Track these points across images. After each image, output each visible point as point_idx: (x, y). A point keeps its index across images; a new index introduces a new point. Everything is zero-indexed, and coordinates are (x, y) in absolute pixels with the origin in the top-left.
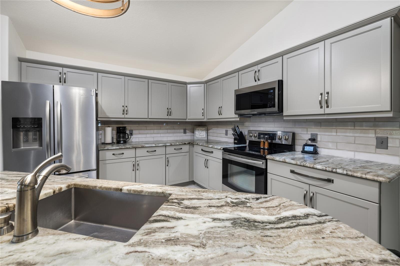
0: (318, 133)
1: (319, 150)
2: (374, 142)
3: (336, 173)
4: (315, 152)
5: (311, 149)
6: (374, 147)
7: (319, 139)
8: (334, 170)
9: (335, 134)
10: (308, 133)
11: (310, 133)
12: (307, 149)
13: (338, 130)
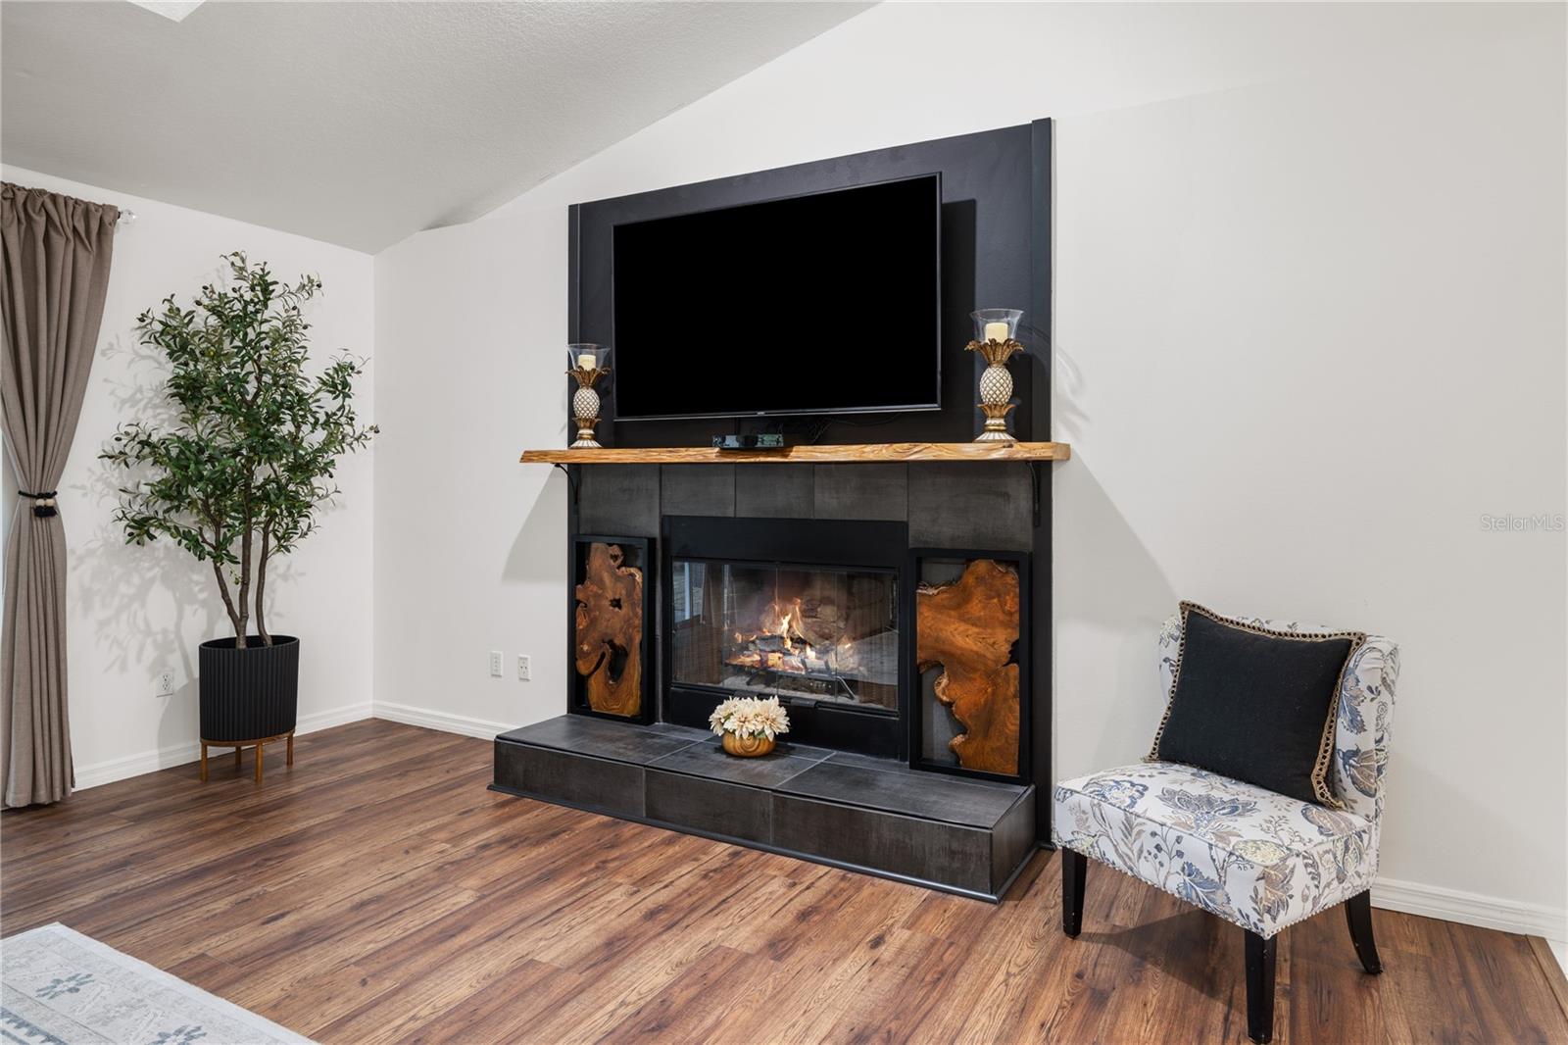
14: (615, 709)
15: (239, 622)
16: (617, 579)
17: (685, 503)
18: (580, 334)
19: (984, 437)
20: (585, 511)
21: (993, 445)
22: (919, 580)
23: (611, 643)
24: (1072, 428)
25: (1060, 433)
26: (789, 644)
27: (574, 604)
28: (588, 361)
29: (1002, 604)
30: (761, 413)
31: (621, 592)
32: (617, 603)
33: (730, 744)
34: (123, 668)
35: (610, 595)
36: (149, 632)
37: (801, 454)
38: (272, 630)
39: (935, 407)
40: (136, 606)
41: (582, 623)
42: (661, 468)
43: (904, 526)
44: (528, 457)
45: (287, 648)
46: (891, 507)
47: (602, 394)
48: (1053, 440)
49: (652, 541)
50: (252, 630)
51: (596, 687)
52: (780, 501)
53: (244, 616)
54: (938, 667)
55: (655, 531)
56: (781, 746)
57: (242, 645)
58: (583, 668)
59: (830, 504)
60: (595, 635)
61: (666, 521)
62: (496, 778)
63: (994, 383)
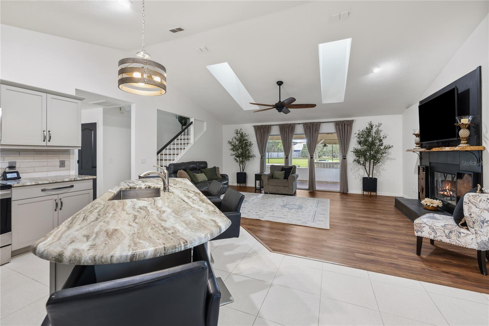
0: (17, 161)
1: (21, 175)
2: (58, 164)
3: (77, 180)
4: (18, 178)
5: (15, 175)
6: (59, 167)
7: (17, 166)
8: (76, 179)
9: (33, 161)
10: (5, 161)
11: (8, 161)
12: (9, 176)
13: (35, 157)
15: (369, 175)
16: (423, 174)
19: (460, 145)
21: (463, 146)
23: (422, 187)
24: (486, 142)
25: (484, 144)
26: (448, 191)
27: (419, 178)
28: (417, 132)
29: (469, 184)
30: (435, 141)
32: (422, 179)
34: (356, 179)
35: (422, 177)
36: (359, 175)
37: (434, 149)
38: (374, 177)
40: (358, 171)
41: (419, 182)
43: (459, 165)
45: (376, 180)
46: (457, 161)
48: (483, 146)
50: (371, 176)
51: (421, 195)
53: (369, 174)
57: (368, 178)
58: (419, 191)
60: (420, 185)
62: (395, 205)
63: (464, 133)
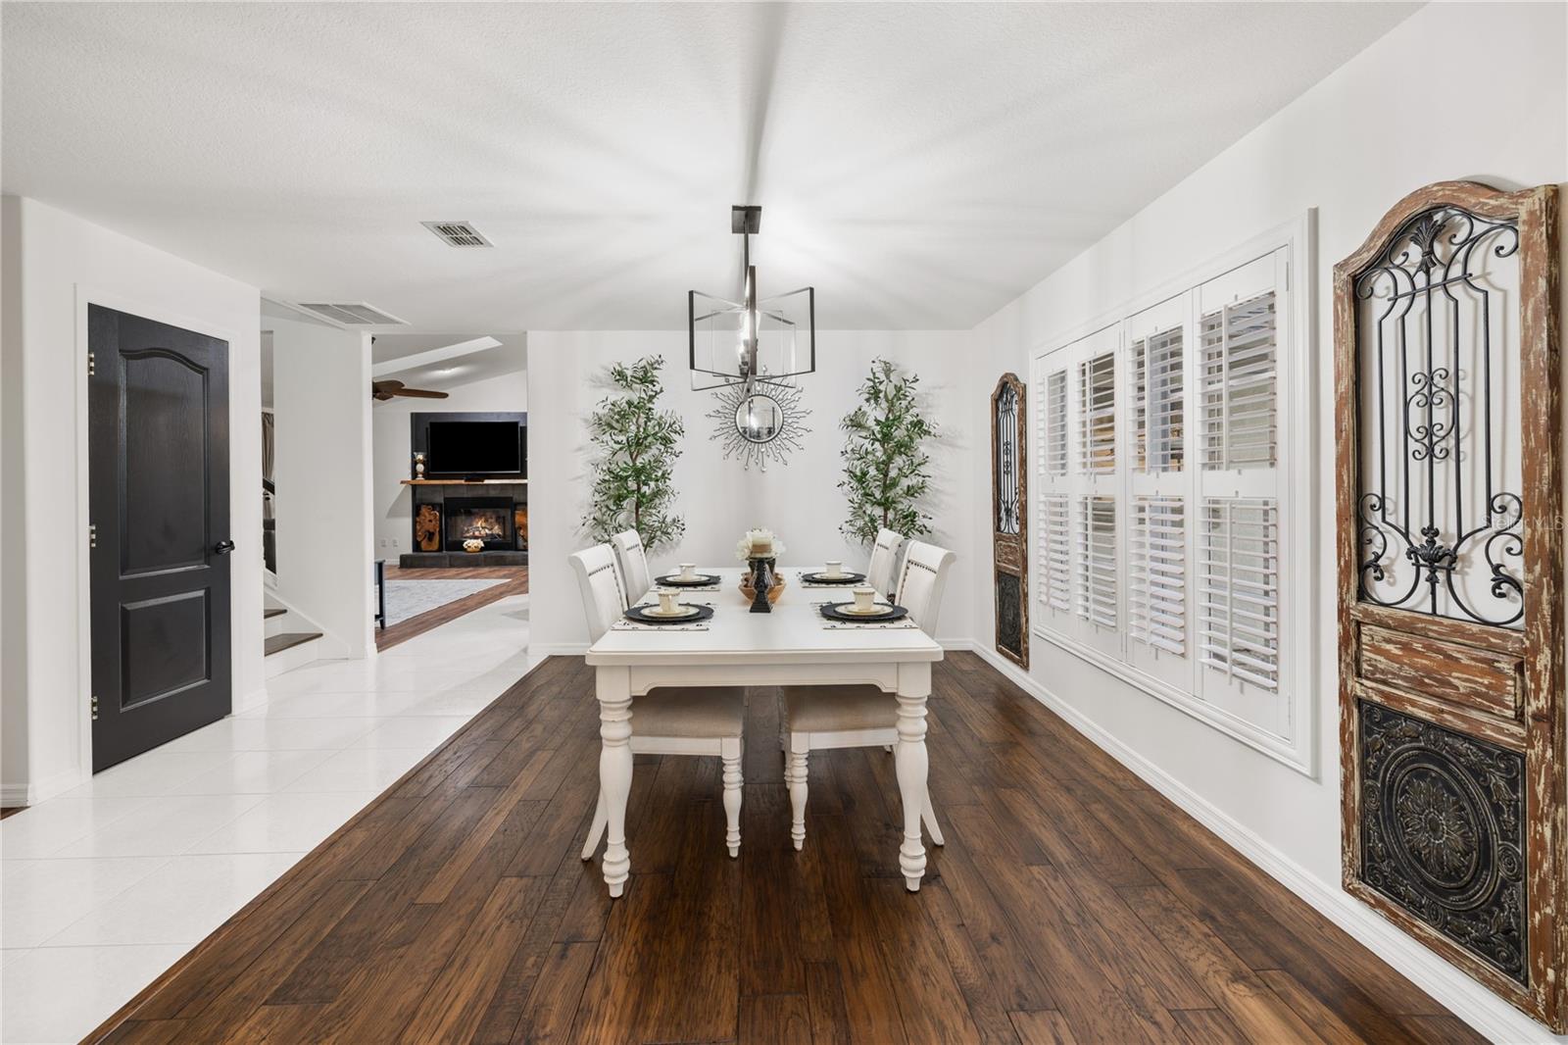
14: (431, 549)
16: (430, 514)
17: (451, 494)
18: (416, 447)
20: (418, 496)
22: (516, 510)
23: (429, 532)
26: (481, 529)
27: (415, 523)
28: (420, 457)
31: (432, 518)
32: (430, 521)
33: (469, 550)
35: (428, 519)
37: (487, 482)
39: (519, 472)
41: (418, 527)
42: (444, 485)
43: (512, 498)
44: (402, 482)
46: (509, 494)
47: (424, 465)
49: (441, 505)
51: (424, 545)
52: (480, 493)
54: (520, 528)
55: (442, 502)
56: (482, 549)
58: (419, 539)
59: (493, 493)
60: (423, 530)
61: (445, 499)
62: (401, 565)
